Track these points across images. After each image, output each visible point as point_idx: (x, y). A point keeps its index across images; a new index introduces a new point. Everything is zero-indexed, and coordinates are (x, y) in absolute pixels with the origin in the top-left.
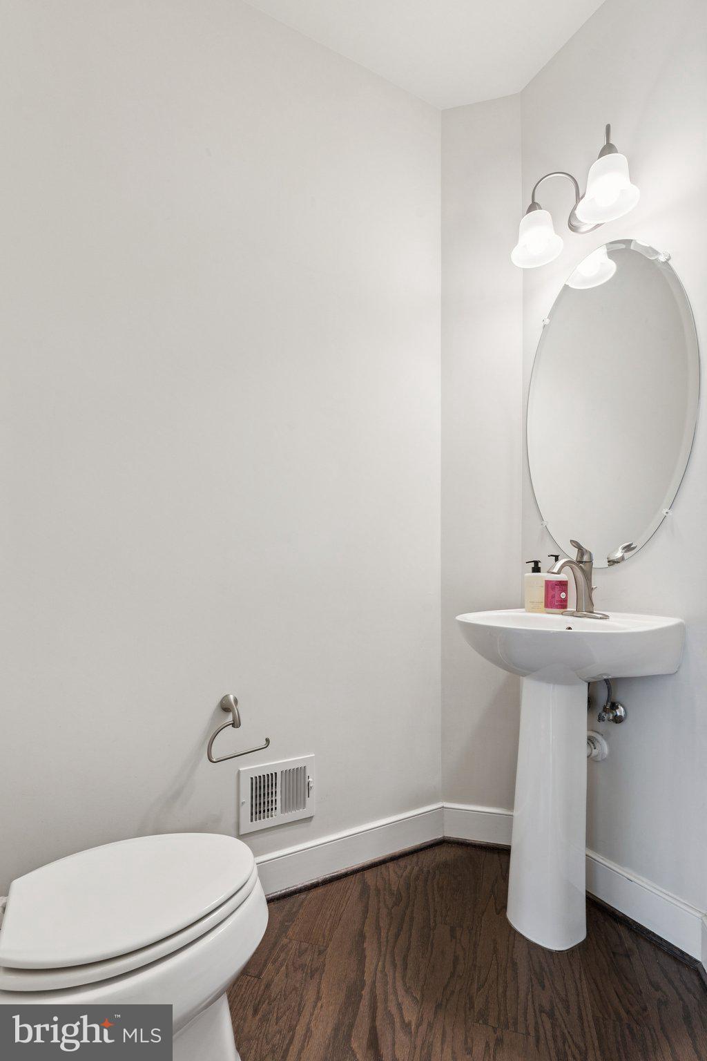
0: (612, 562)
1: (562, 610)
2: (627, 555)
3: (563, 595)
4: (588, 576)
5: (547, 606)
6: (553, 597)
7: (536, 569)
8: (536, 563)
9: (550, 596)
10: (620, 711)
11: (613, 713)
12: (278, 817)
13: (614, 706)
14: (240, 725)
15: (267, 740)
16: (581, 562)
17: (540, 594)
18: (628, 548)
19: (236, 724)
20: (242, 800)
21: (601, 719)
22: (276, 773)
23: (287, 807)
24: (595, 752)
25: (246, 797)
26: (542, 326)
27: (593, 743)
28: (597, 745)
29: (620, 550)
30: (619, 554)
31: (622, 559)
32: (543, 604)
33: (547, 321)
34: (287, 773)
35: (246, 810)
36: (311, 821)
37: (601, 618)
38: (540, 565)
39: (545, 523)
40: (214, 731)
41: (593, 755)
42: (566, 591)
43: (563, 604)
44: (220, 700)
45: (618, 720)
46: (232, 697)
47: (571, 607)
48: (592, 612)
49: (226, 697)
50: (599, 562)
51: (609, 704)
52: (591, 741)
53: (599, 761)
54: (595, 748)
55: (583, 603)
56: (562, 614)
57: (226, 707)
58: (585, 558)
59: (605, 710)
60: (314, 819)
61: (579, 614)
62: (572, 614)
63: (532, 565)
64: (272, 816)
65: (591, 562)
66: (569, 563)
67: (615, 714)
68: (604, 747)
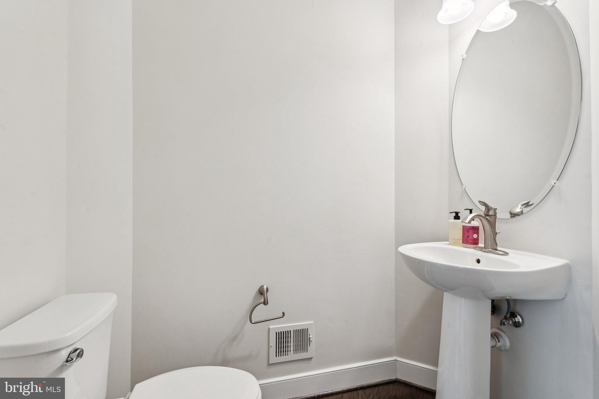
0: (513, 215)
1: (474, 246)
2: (525, 210)
3: (475, 236)
4: (493, 225)
5: (463, 242)
6: (468, 237)
7: (457, 217)
8: (457, 213)
9: (466, 236)
10: (519, 319)
11: (512, 320)
12: (292, 356)
13: (513, 315)
14: (268, 304)
15: (284, 314)
16: (488, 215)
17: (459, 234)
18: (527, 205)
19: (265, 303)
20: (271, 344)
21: (502, 324)
22: (290, 331)
23: (296, 351)
24: (499, 344)
25: (273, 343)
26: (462, 59)
27: (497, 338)
28: (501, 339)
29: (520, 206)
30: (518, 210)
31: (522, 213)
32: (461, 241)
33: (465, 56)
34: (297, 332)
35: (273, 350)
36: (311, 360)
37: (502, 255)
38: (459, 215)
39: (464, 187)
40: (254, 305)
41: (497, 346)
42: (478, 233)
43: (475, 242)
44: (258, 288)
45: (517, 325)
46: (265, 287)
47: (481, 245)
48: (496, 250)
49: (262, 287)
50: (502, 214)
51: (509, 314)
52: (495, 336)
53: (501, 350)
54: (499, 342)
55: (489, 243)
56: (474, 248)
57: (261, 292)
58: (491, 213)
59: (505, 318)
60: (313, 359)
61: (486, 250)
62: (481, 249)
63: (454, 214)
64: (288, 355)
65: (495, 215)
66: (478, 216)
67: (514, 321)
68: (506, 342)
